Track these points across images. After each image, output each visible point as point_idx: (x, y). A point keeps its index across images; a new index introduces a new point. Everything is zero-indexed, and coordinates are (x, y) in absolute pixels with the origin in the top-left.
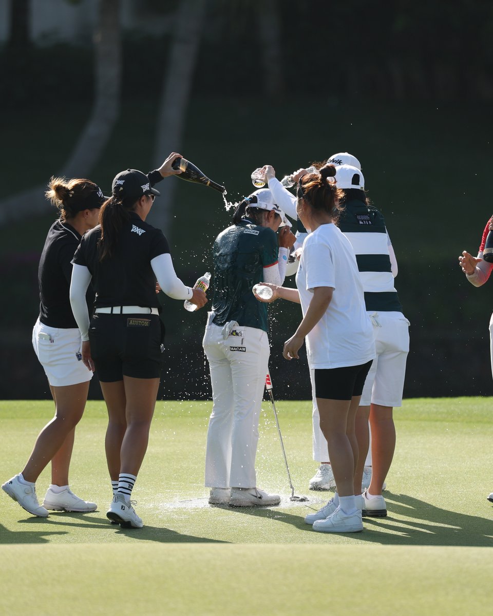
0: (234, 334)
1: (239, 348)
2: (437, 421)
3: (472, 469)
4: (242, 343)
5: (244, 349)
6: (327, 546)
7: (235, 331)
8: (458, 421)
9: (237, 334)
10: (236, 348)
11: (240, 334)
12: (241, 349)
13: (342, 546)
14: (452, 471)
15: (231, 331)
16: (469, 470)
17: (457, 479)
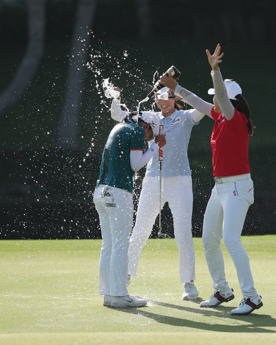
0: (108, 195)
1: (111, 204)
2: (251, 251)
3: (274, 282)
4: (113, 201)
5: (114, 205)
6: (178, 334)
7: (109, 193)
8: (264, 251)
9: (109, 195)
10: (109, 204)
11: (111, 195)
12: (112, 205)
13: (188, 333)
14: (260, 283)
15: (106, 193)
16: (271, 282)
17: (264, 289)
